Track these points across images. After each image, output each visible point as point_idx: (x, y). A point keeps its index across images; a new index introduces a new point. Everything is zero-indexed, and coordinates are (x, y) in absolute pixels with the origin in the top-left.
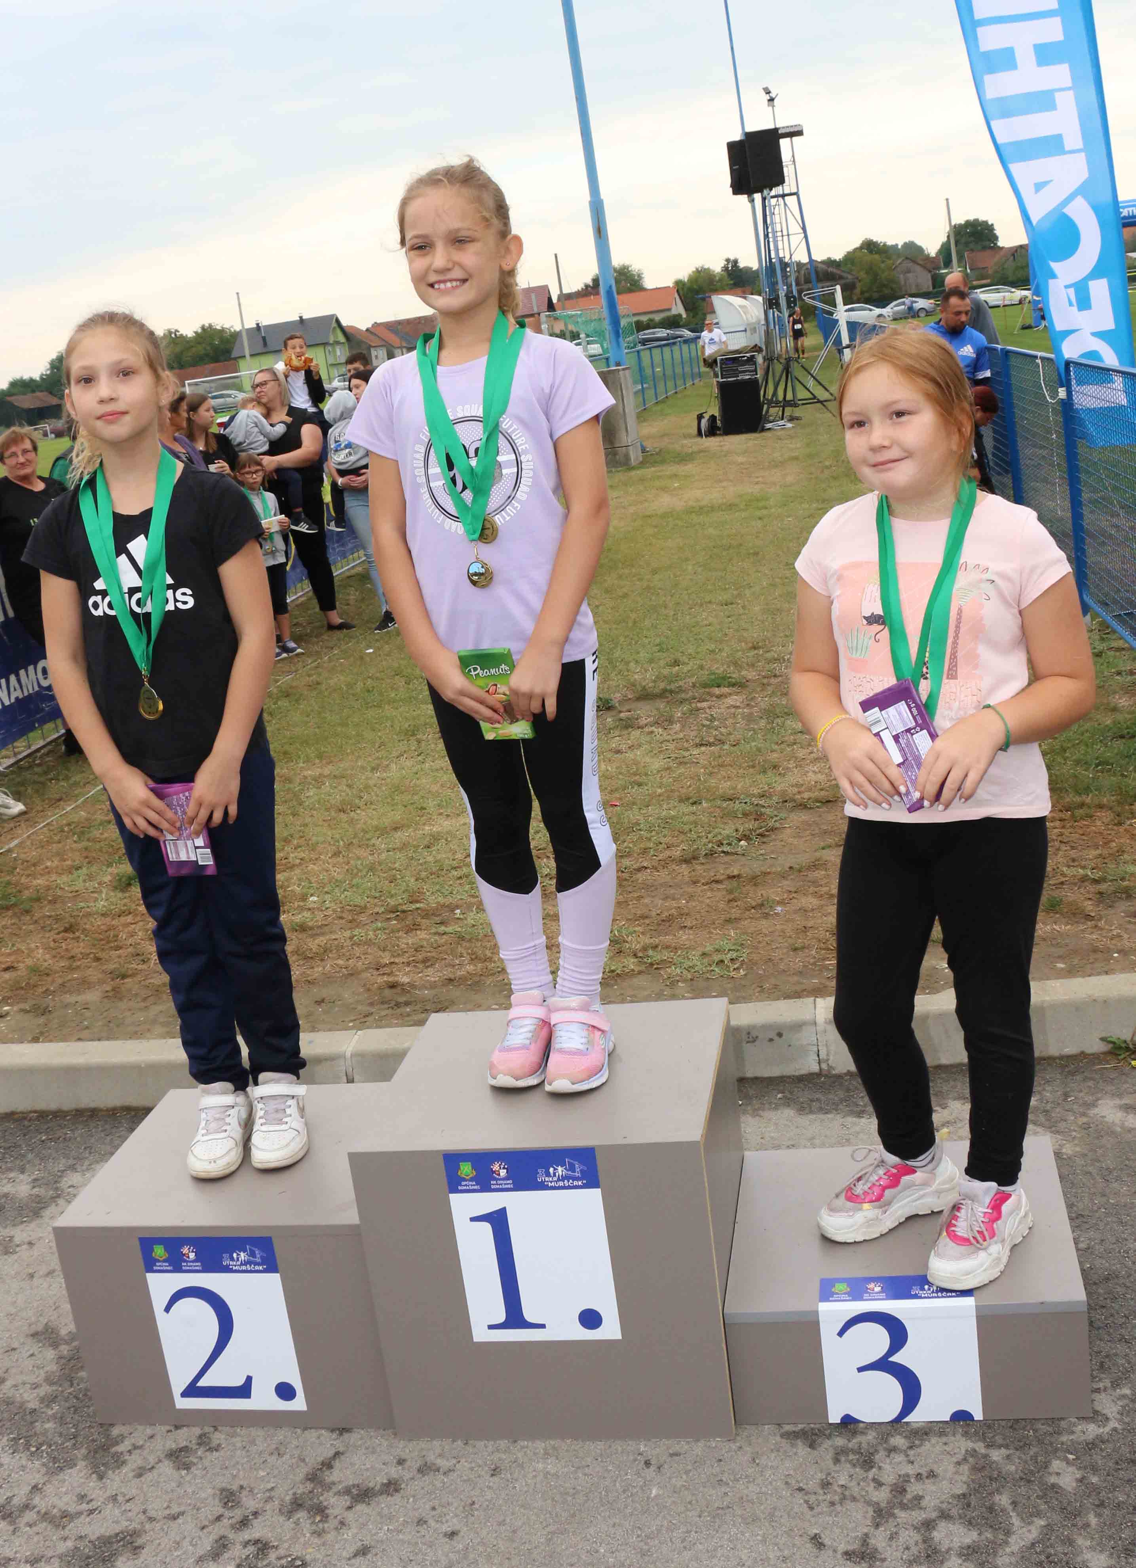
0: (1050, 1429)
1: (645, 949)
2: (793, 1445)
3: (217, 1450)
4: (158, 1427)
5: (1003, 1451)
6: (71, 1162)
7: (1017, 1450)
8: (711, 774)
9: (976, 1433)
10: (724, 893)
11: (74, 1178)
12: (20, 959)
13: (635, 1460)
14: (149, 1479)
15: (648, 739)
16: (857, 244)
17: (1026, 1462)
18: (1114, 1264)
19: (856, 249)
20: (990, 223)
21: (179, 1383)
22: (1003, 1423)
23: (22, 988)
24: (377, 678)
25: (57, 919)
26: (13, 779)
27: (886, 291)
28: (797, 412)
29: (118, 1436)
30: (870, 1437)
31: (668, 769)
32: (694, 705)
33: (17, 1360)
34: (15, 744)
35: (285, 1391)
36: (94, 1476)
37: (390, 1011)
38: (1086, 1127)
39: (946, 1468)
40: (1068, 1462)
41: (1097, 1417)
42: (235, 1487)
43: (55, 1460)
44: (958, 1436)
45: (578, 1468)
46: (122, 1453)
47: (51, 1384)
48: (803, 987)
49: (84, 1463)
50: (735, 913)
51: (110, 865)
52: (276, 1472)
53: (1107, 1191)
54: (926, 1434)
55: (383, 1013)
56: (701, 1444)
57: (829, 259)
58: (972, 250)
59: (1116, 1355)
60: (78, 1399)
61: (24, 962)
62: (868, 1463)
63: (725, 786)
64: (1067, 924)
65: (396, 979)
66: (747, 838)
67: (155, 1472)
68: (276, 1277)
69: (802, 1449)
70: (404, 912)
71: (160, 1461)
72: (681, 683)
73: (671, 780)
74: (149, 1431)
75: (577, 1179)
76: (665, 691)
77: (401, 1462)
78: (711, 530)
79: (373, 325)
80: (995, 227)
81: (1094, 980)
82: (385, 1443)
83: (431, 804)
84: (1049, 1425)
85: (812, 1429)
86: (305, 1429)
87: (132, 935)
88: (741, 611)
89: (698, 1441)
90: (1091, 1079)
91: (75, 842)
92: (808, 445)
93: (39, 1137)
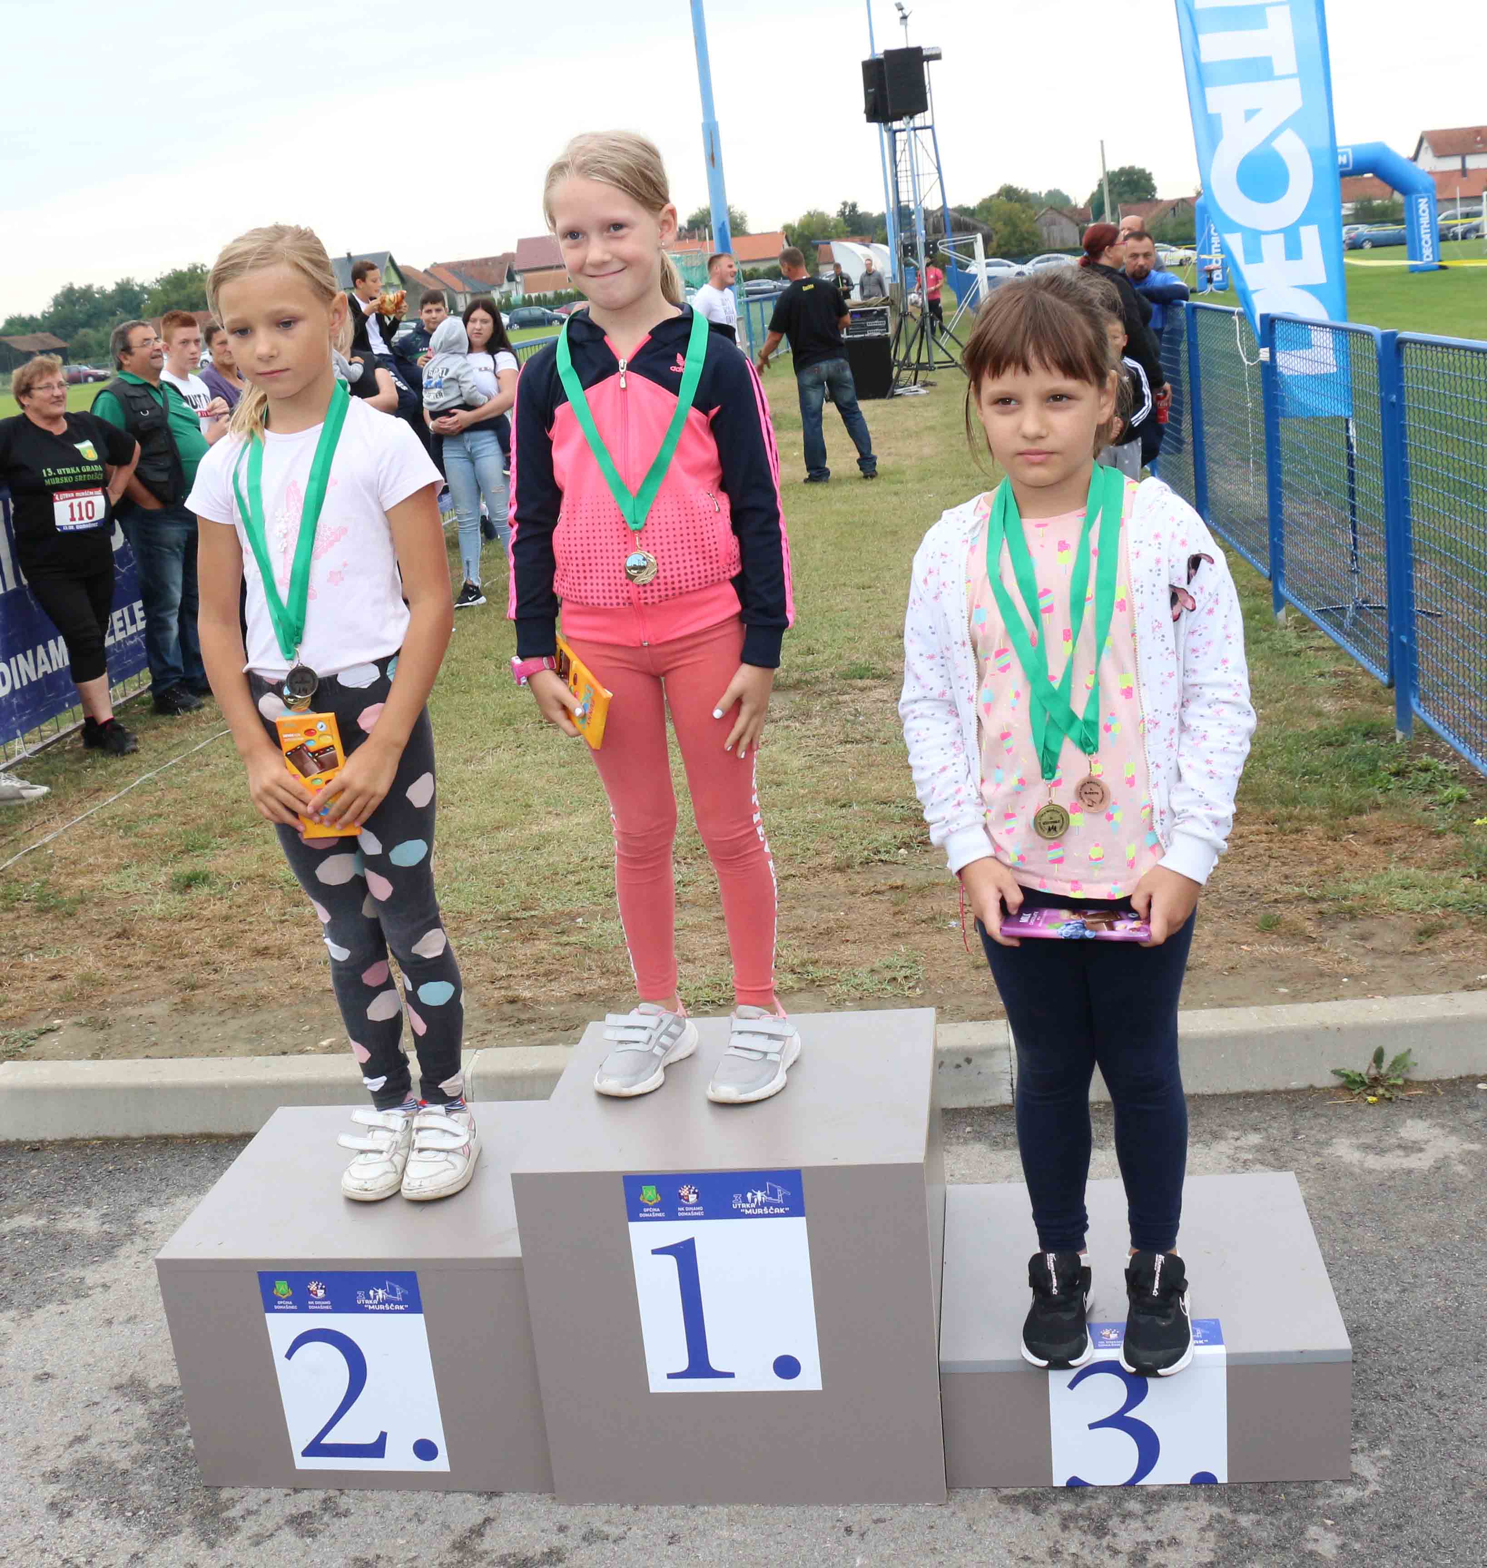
0: (1304, 1493)
1: (803, 964)
2: (1013, 1510)
3: (345, 1516)
4: (274, 1491)
5: (1252, 1516)
6: (145, 1195)
7: (1267, 1515)
8: (860, 774)
9: (1221, 1497)
10: (889, 905)
11: (151, 1214)
12: (68, 967)
13: (834, 1527)
14: (268, 1548)
15: (785, 733)
16: (995, 190)
17: (1279, 1528)
18: (1363, 1316)
19: (993, 196)
20: (1147, 172)
21: (299, 1439)
22: (1250, 1486)
23: (74, 999)
24: (462, 661)
25: (106, 922)
26: (39, 767)
27: (1026, 246)
28: (931, 377)
29: (228, 1500)
30: (1100, 1502)
31: (810, 767)
32: (834, 698)
33: (101, 1416)
34: (43, 727)
35: (425, 1449)
36: (203, 1544)
37: (511, 1029)
38: (1320, 1167)
39: (1189, 1534)
40: (1326, 1528)
41: (1354, 1479)
42: (370, 1557)
43: (155, 1526)
44: (1200, 1501)
45: (769, 1536)
46: (234, 1519)
47: (144, 1442)
48: (990, 1009)
49: (189, 1530)
50: (903, 926)
51: (164, 864)
52: (417, 1540)
53: (1350, 1236)
54: (1164, 1499)
55: (506, 1030)
56: (909, 1509)
57: (960, 206)
58: (1126, 202)
59: (1372, 1413)
60: (176, 1459)
61: (72, 971)
62: (1100, 1530)
63: (877, 788)
64: (1286, 946)
65: (516, 993)
66: (906, 845)
67: (275, 1540)
68: (419, 1318)
69: (1024, 1516)
70: (517, 919)
71: (280, 1528)
72: (817, 673)
73: (815, 780)
74: (264, 1494)
75: (779, 1206)
76: (799, 681)
77: (562, 1529)
78: (838, 506)
79: (432, 266)
80: (1153, 176)
81: (1323, 1005)
82: (543, 1509)
83: (536, 801)
84: (1302, 1489)
85: (1035, 1493)
86: (447, 1492)
87: (198, 941)
88: (881, 596)
89: (905, 1505)
90: (1323, 1115)
91: (121, 837)
92: (946, 414)
93: (105, 1167)
